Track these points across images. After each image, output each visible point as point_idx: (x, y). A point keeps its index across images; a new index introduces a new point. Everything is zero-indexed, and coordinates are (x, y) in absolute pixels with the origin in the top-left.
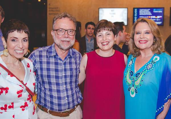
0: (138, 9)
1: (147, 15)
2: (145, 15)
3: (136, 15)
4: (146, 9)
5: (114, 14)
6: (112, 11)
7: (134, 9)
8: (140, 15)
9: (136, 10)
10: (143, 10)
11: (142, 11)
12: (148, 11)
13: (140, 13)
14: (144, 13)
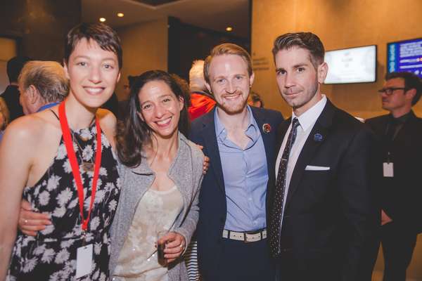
0: (398, 44)
1: (417, 54)
2: (413, 55)
3: (393, 58)
4: (414, 43)
5: (350, 60)
6: (347, 54)
7: (389, 45)
8: (402, 56)
9: (393, 47)
10: (408, 46)
11: (405, 47)
12: (419, 46)
13: (401, 53)
14: (411, 52)
